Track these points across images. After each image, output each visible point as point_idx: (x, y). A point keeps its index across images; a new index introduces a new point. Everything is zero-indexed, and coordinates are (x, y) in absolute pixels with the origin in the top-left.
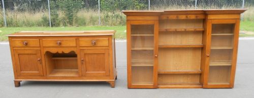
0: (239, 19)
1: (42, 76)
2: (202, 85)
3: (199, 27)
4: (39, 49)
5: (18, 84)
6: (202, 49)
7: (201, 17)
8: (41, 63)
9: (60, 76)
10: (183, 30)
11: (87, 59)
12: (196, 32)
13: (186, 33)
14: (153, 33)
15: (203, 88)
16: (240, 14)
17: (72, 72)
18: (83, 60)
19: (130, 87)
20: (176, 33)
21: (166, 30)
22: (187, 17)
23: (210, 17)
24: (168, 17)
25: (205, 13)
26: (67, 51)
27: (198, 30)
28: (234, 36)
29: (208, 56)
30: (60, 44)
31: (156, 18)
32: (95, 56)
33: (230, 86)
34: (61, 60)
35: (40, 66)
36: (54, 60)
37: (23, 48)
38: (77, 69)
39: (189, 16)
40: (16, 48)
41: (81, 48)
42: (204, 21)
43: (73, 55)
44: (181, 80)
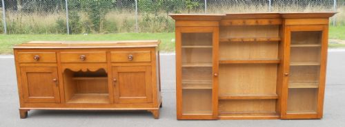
0: (327, 25)
1: (59, 103)
2: (279, 115)
3: (274, 36)
4: (55, 65)
5: (24, 115)
6: (279, 65)
7: (276, 22)
8: (58, 85)
9: (84, 102)
10: (252, 40)
11: (121, 80)
12: (269, 43)
13: (255, 43)
14: (211, 44)
15: (280, 118)
16: (328, 18)
17: (100, 98)
18: (115, 81)
19: (180, 118)
20: (243, 43)
21: (229, 40)
22: (257, 22)
23: (289, 22)
24: (231, 23)
25: (281, 17)
26: (93, 69)
27: (273, 39)
28: (321, 47)
29: (287, 76)
30: (85, 58)
31: (216, 24)
32: (133, 75)
33: (318, 117)
34: (85, 81)
35: (56, 89)
36: (76, 81)
37: (33, 65)
38: (108, 92)
39: (259, 21)
40: (24, 65)
41: (113, 65)
42: (280, 28)
43: (102, 74)
44: (251, 108)
